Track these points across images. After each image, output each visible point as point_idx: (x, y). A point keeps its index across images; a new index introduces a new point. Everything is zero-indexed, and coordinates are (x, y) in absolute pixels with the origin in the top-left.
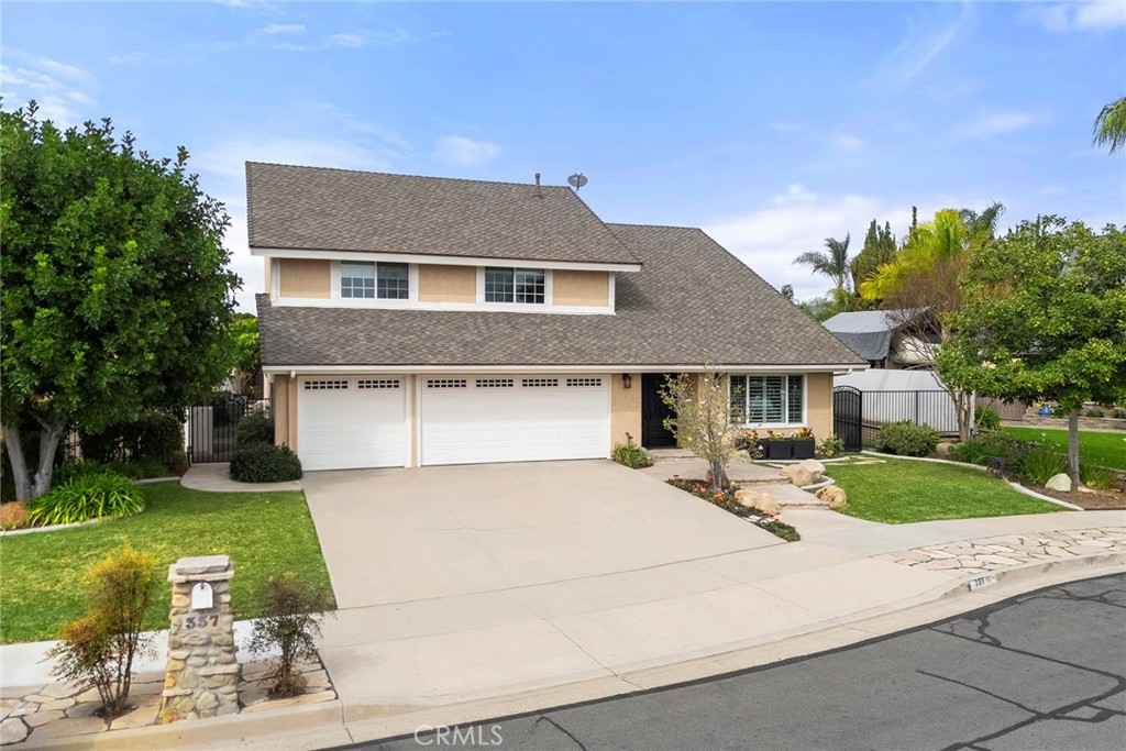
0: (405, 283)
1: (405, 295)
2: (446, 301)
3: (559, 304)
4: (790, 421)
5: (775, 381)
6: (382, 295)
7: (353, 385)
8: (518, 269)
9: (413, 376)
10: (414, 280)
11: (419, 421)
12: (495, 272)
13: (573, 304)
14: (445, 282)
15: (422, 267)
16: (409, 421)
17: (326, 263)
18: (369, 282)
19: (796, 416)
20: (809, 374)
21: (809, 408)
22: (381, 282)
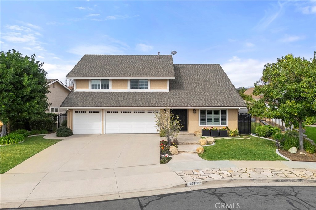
0: (108, 85)
1: (108, 88)
2: (120, 89)
3: (152, 89)
4: (221, 124)
5: (216, 112)
6: (102, 88)
7: (87, 112)
8: (140, 80)
9: (103, 110)
10: (110, 84)
11: (104, 122)
12: (133, 81)
13: (156, 89)
14: (119, 84)
15: (112, 80)
16: (102, 122)
17: (88, 80)
18: (99, 85)
19: (224, 122)
20: (228, 109)
21: (228, 120)
22: (102, 85)
